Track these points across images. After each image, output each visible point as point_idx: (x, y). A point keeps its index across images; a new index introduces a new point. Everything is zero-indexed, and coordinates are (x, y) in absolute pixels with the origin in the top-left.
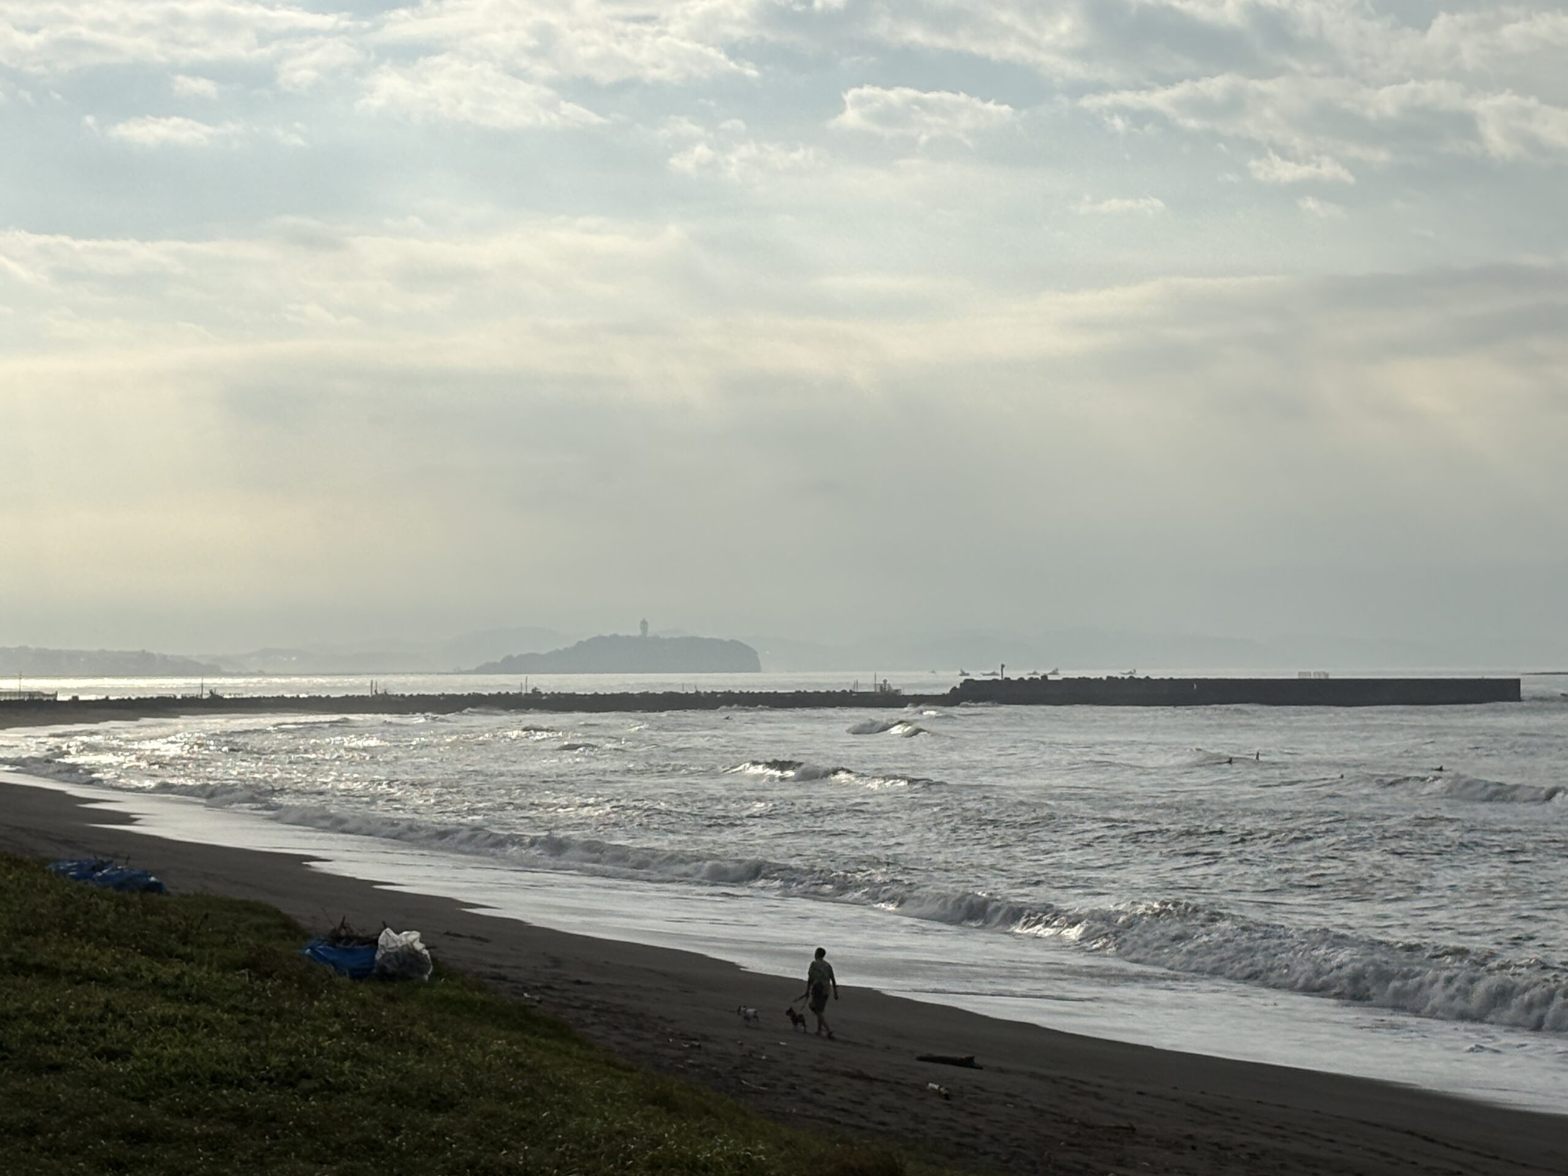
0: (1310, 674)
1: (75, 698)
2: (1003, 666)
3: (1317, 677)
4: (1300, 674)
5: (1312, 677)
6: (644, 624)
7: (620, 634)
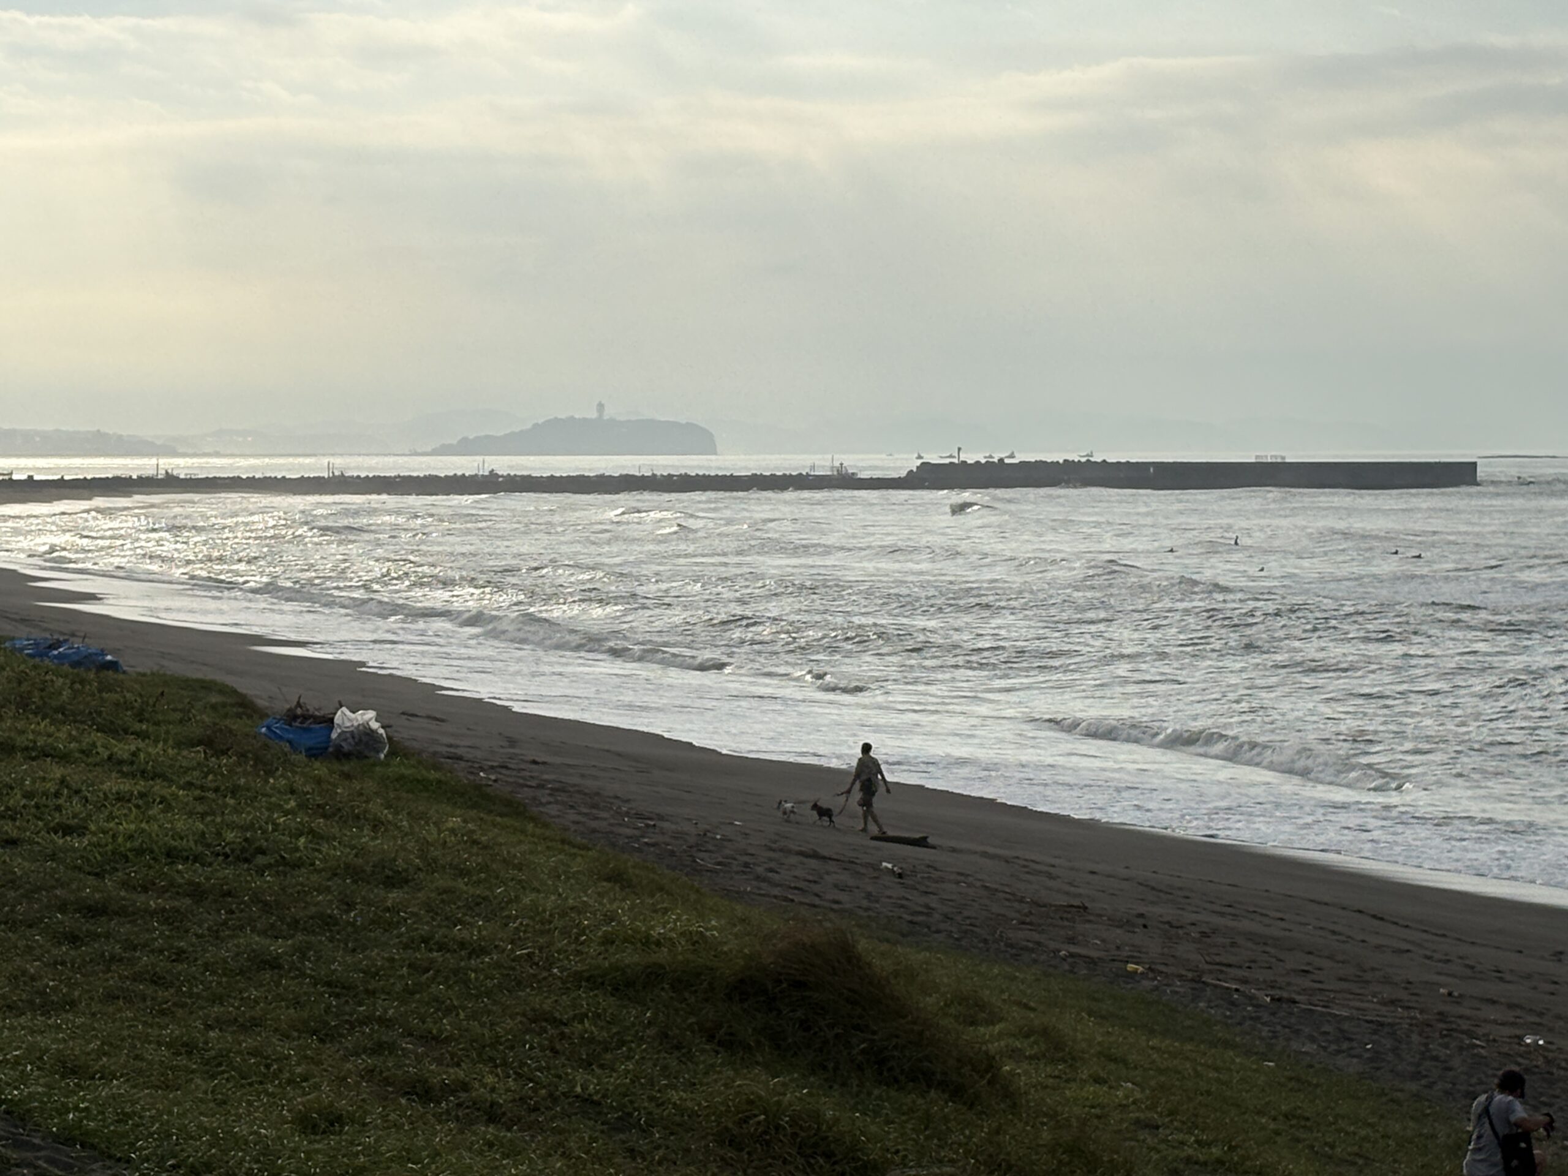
0: (1266, 457)
1: (30, 477)
2: (959, 449)
3: (1274, 460)
4: (1257, 457)
5: (1269, 460)
6: (601, 406)
7: (577, 416)
